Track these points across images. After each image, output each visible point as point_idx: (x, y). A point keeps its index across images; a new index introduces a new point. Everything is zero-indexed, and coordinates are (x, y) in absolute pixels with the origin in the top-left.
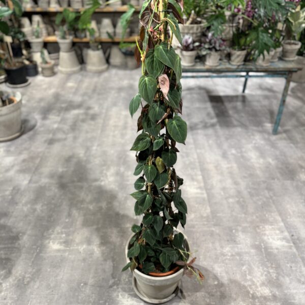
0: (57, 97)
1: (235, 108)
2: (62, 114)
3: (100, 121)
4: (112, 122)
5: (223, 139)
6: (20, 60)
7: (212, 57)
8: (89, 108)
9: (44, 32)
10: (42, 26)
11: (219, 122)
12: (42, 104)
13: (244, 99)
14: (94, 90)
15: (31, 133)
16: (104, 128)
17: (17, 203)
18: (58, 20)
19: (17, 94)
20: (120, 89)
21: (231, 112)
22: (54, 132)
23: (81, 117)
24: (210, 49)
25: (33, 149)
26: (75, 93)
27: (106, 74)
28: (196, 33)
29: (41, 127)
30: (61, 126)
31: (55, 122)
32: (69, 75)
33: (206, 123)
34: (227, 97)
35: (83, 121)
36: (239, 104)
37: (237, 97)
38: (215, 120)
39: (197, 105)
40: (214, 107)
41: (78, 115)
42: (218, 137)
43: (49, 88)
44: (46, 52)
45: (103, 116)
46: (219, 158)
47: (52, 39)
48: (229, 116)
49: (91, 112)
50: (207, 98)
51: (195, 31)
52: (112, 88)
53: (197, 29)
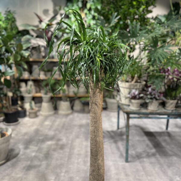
0: (37, 131)
1: (165, 141)
2: (39, 145)
3: (67, 150)
4: (76, 151)
5: (165, 167)
6: (15, 107)
7: (153, 104)
8: (59, 140)
10: (33, 87)
11: (157, 151)
12: (26, 137)
13: (169, 134)
14: (63, 127)
15: (14, 160)
16: (70, 157)
18: (44, 83)
19: (9, 130)
20: (81, 126)
21: (163, 144)
22: (32, 159)
23: (53, 147)
24: (151, 98)
25: (13, 175)
26: (50, 129)
27: (71, 116)
28: (139, 89)
29: (22, 155)
30: (38, 154)
31: (34, 151)
32: (46, 117)
33: (148, 153)
34: (157, 133)
35: (54, 150)
36: (167, 138)
37: (163, 133)
38: (154, 150)
39: (137, 138)
40: (150, 140)
41: (51, 145)
42: (161, 164)
43: (32, 126)
44: (33, 103)
45: (69, 146)
47: (38, 95)
48: (163, 147)
49: (61, 143)
50: (143, 134)
51: (138, 87)
52: (75, 125)
53: (140, 86)
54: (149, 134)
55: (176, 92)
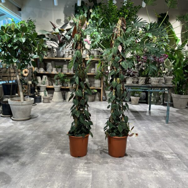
0: (50, 109)
1: (145, 115)
5: (138, 124)
9: (47, 83)
10: (47, 80)
11: (136, 118)
13: (150, 112)
15: (35, 119)
17: (24, 140)
18: (56, 77)
22: (47, 119)
24: (127, 75)
25: (35, 123)
26: (59, 108)
29: (40, 117)
30: (51, 117)
31: (48, 116)
32: (57, 103)
34: (141, 111)
35: (63, 116)
37: (145, 111)
41: (60, 114)
42: (135, 123)
43: (46, 106)
47: (51, 87)
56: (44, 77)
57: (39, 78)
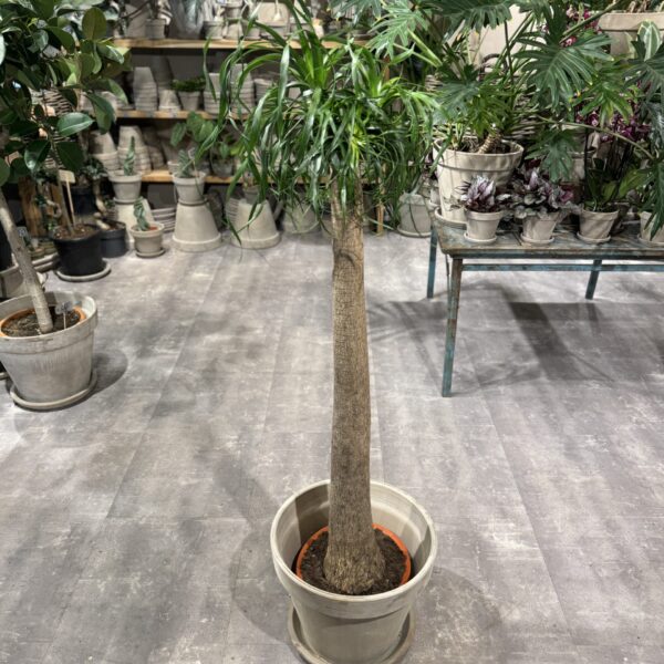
0: (170, 302)
1: (575, 333)
2: (182, 344)
3: (269, 360)
4: (296, 363)
5: (560, 410)
6: (88, 220)
7: (539, 224)
8: (243, 330)
9: (144, 161)
11: (543, 366)
12: (138, 320)
13: (592, 313)
14: (252, 289)
15: (113, 388)
16: (279, 377)
19: (87, 298)
20: (309, 287)
21: (568, 344)
22: (166, 386)
23: (226, 351)
24: (533, 207)
25: (116, 428)
26: (210, 296)
27: (276, 253)
28: (499, 172)
29: (134, 374)
30: (182, 371)
31: (168, 363)
32: (196, 256)
33: (515, 370)
34: (553, 306)
35: (231, 360)
36: (583, 324)
37: (576, 306)
38: (534, 363)
39: (488, 325)
40: (525, 330)
41: (219, 345)
42: (547, 402)
43: (153, 283)
44: (145, 203)
45: (275, 348)
46: (560, 458)
47: (160, 175)
48: (564, 353)
49: (248, 338)
50: (507, 310)
51: (498, 166)
52: (292, 285)
53: (503, 163)
54: (528, 313)
55: (618, 185)
56: (128, 133)
57: (106, 140)
